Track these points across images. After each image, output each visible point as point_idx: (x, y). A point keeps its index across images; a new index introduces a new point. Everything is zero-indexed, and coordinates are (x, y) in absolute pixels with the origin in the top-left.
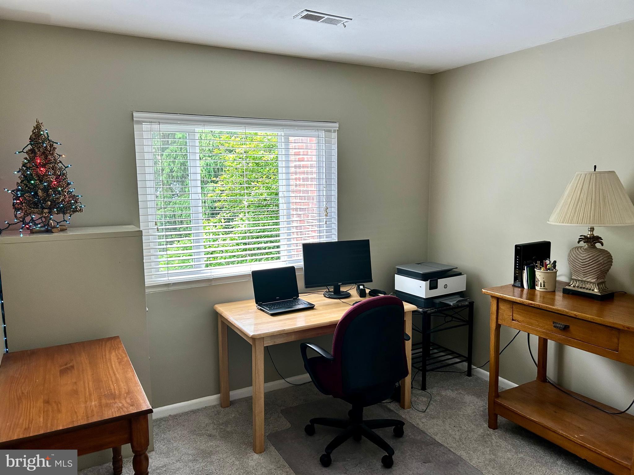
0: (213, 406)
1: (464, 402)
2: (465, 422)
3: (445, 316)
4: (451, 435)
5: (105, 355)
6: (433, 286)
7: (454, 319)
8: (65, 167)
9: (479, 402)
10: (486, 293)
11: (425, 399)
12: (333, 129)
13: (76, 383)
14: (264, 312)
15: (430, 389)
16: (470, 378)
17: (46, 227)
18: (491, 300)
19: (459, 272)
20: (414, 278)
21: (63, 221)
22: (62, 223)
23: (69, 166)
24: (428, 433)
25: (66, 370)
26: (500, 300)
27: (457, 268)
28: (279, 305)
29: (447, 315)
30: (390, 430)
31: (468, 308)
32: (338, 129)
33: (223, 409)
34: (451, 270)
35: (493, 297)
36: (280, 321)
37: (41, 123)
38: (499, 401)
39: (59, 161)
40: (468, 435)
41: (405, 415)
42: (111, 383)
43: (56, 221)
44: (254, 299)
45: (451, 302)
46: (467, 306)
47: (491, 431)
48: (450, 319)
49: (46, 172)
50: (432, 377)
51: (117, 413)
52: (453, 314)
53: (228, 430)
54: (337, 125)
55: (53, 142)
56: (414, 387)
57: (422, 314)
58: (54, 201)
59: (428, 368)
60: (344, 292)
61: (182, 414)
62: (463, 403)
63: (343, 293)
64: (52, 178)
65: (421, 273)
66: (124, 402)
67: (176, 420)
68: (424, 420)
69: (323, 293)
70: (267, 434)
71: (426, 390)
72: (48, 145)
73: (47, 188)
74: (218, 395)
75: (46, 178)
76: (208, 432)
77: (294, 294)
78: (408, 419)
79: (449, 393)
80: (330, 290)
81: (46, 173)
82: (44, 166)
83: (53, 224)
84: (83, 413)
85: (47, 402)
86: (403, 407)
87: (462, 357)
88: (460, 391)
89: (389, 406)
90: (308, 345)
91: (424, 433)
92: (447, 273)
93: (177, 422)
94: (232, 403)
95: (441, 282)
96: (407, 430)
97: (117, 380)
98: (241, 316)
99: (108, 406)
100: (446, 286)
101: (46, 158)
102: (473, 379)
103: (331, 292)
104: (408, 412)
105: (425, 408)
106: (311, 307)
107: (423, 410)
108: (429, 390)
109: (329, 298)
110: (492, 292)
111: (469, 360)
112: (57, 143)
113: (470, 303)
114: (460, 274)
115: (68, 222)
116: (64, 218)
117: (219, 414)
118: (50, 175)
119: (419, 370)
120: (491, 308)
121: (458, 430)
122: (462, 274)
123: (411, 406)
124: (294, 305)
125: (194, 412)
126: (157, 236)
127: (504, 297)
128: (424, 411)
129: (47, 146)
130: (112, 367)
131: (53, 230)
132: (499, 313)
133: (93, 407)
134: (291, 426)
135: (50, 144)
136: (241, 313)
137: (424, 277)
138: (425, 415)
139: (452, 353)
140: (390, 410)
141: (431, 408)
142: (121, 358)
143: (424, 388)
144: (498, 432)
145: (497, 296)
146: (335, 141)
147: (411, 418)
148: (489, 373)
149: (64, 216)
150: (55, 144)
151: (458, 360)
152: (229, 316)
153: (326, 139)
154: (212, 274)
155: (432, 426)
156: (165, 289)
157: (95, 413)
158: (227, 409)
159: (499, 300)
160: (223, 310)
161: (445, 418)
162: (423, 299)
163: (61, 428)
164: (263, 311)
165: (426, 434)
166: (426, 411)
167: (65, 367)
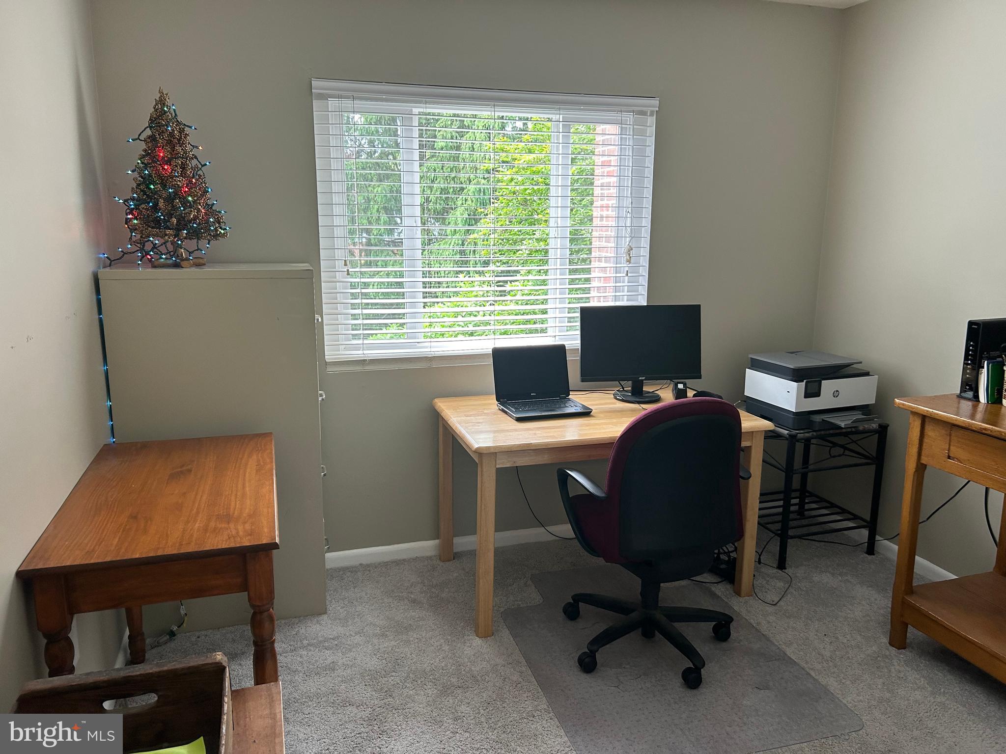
0: (427, 557)
1: (851, 597)
2: (847, 631)
3: (831, 445)
4: (816, 649)
5: (241, 459)
6: (812, 392)
7: (847, 452)
8: (201, 165)
9: (880, 600)
10: (901, 406)
11: (780, 584)
12: (649, 110)
13: (185, 493)
14: (506, 415)
15: (793, 568)
16: (870, 557)
17: (174, 259)
18: (911, 418)
19: (865, 370)
20: (779, 375)
21: (197, 250)
22: (196, 254)
23: (208, 164)
24: (774, 641)
25: (177, 476)
26: (927, 420)
27: (861, 363)
28: (533, 406)
29: (835, 445)
30: (708, 627)
31: (877, 435)
32: (657, 109)
33: (442, 564)
34: (849, 365)
35: (915, 413)
36: (529, 429)
37: (167, 95)
38: (911, 599)
39: (193, 155)
40: (847, 652)
41: (739, 606)
42: (233, 498)
43: (187, 251)
44: (493, 394)
45: (843, 422)
46: (874, 431)
47: (893, 650)
48: (837, 451)
49: (172, 171)
50: (800, 549)
51: (224, 542)
52: (847, 444)
53: (443, 595)
54: (656, 102)
55: (185, 124)
56: (762, 561)
57: (787, 439)
58: (182, 217)
59: (791, 533)
60: (649, 392)
61: (380, 564)
62: (849, 597)
63: (646, 395)
64: (179, 181)
65: (792, 367)
66: (240, 528)
67: (368, 572)
68: (771, 618)
69: (613, 392)
70: (502, 610)
71: (785, 569)
72: (176, 129)
73: (172, 196)
74: (437, 541)
75: (171, 182)
76: (412, 596)
77: (562, 391)
78: (744, 613)
79: (826, 579)
80: (625, 389)
81: (171, 173)
82: (169, 162)
83: (185, 254)
84: (178, 538)
85: (134, 517)
86: (738, 593)
87: (859, 520)
88: (847, 578)
89: (713, 589)
90: (567, 471)
91: (768, 639)
92: (843, 370)
93: (368, 576)
94: (456, 556)
95: (828, 386)
96: (735, 632)
97: (244, 495)
98: (469, 418)
99: (216, 531)
100: (836, 394)
101: (173, 149)
102: (876, 560)
103: (626, 391)
104: (746, 602)
105: (776, 599)
106: (586, 413)
107: (773, 601)
108: (789, 571)
109: (623, 401)
110: (914, 405)
111: (872, 526)
112: (191, 127)
113: (880, 426)
114: (867, 374)
115: (203, 252)
116: (198, 246)
117: (433, 570)
118: (177, 177)
119: (777, 534)
120: (910, 433)
121: (831, 643)
122: (870, 374)
123: (753, 592)
124: (558, 408)
125: (398, 563)
126: (350, 283)
127: (935, 414)
128: (774, 603)
129: (173, 130)
130: (245, 476)
131: (183, 264)
132: (924, 444)
133: (194, 531)
134: (543, 601)
135: (180, 129)
136: (471, 413)
137: (796, 375)
138: (776, 610)
139: (843, 511)
140: (714, 595)
141: (788, 599)
142: (262, 464)
143: (782, 565)
144: (905, 655)
145: (922, 413)
146: (651, 131)
147: (749, 612)
148: (897, 547)
149: (198, 242)
150: (186, 129)
151: (851, 524)
152: (451, 416)
153: (635, 127)
154: (433, 350)
155: (783, 629)
156: (358, 368)
157: (194, 539)
158: (447, 563)
159: (924, 419)
160: (443, 407)
161: (811, 620)
162: (792, 413)
163: (137, 556)
164: (506, 412)
165: (771, 641)
166: (778, 604)
167: (179, 470)
